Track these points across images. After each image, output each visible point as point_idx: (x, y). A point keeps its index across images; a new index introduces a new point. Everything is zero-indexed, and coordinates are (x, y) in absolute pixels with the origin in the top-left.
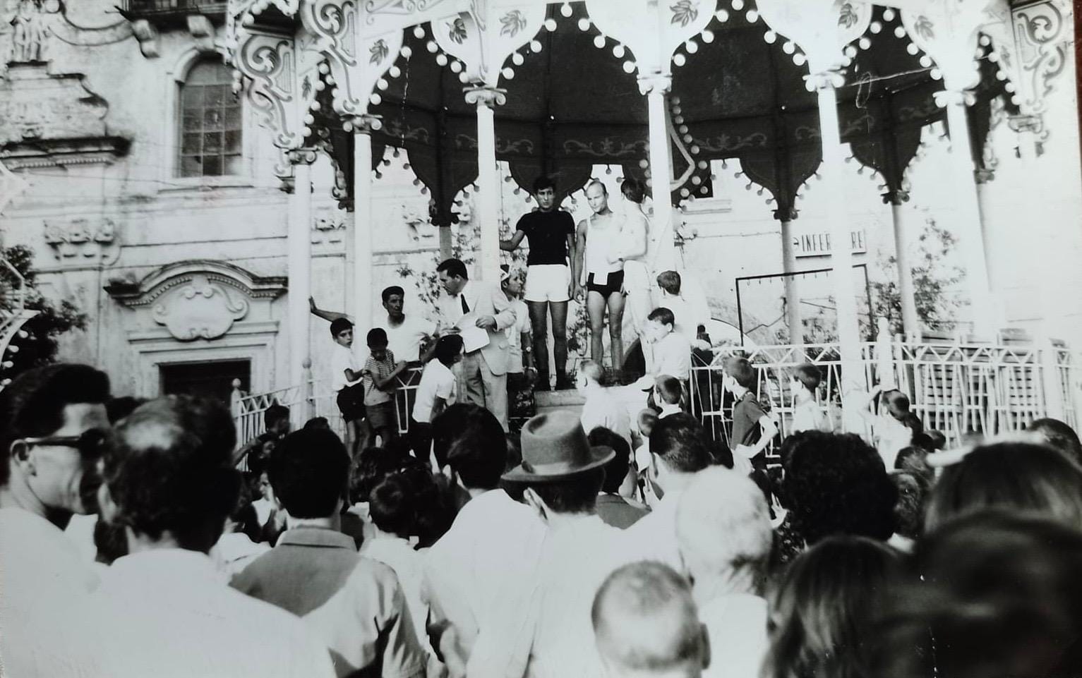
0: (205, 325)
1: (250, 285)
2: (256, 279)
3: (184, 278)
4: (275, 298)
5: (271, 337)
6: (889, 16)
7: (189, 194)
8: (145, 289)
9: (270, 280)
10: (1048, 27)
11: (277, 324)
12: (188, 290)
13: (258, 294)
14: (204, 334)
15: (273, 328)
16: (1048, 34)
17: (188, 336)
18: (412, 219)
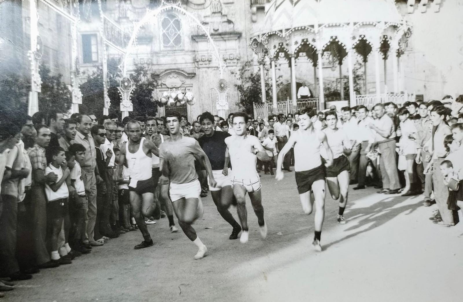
0: (175, 85)
1: (186, 75)
2: (188, 74)
3: (170, 73)
4: (191, 78)
5: (191, 88)
6: (386, 37)
7: (169, 52)
8: (161, 76)
9: (192, 74)
10: (409, 35)
11: (192, 84)
12: (171, 76)
13: (188, 77)
14: (175, 87)
15: (191, 85)
16: (408, 36)
17: (171, 87)
18: (225, 59)
